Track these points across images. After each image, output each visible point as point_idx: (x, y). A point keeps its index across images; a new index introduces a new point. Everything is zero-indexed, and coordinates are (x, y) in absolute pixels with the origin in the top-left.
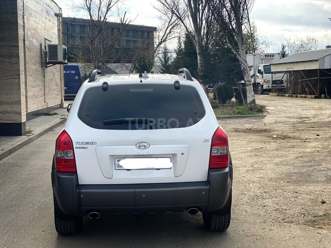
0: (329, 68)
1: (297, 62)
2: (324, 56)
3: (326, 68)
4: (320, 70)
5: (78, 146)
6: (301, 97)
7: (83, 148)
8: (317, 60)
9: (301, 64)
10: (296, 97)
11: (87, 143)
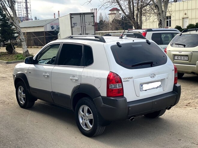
0: (49, 31)
1: (29, 27)
2: (46, 24)
3: (48, 31)
4: (45, 32)
5: (125, 80)
6: (34, 48)
7: (127, 81)
8: (43, 26)
9: (33, 28)
10: (31, 47)
11: (129, 78)
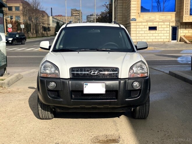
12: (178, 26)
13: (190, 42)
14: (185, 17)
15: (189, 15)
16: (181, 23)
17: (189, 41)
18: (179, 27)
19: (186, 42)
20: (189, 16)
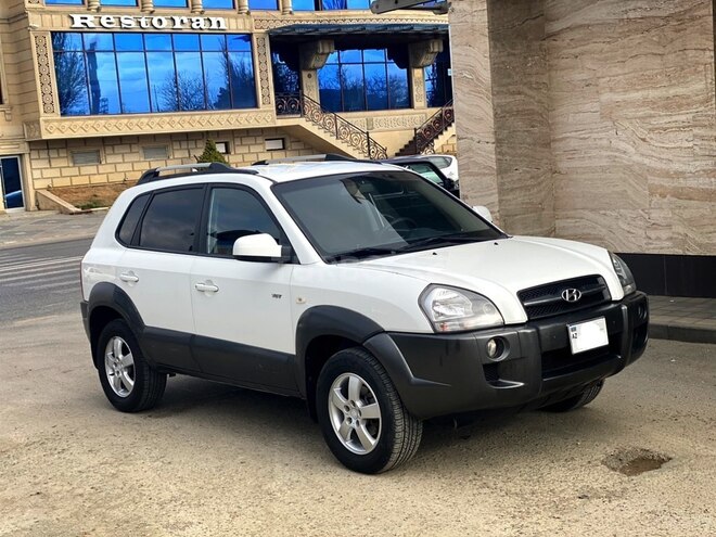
12: (20, 155)
13: (79, 210)
14: (46, 121)
15: (57, 115)
16: (29, 143)
17: (77, 207)
18: (27, 158)
19: (63, 211)
20: (59, 117)
